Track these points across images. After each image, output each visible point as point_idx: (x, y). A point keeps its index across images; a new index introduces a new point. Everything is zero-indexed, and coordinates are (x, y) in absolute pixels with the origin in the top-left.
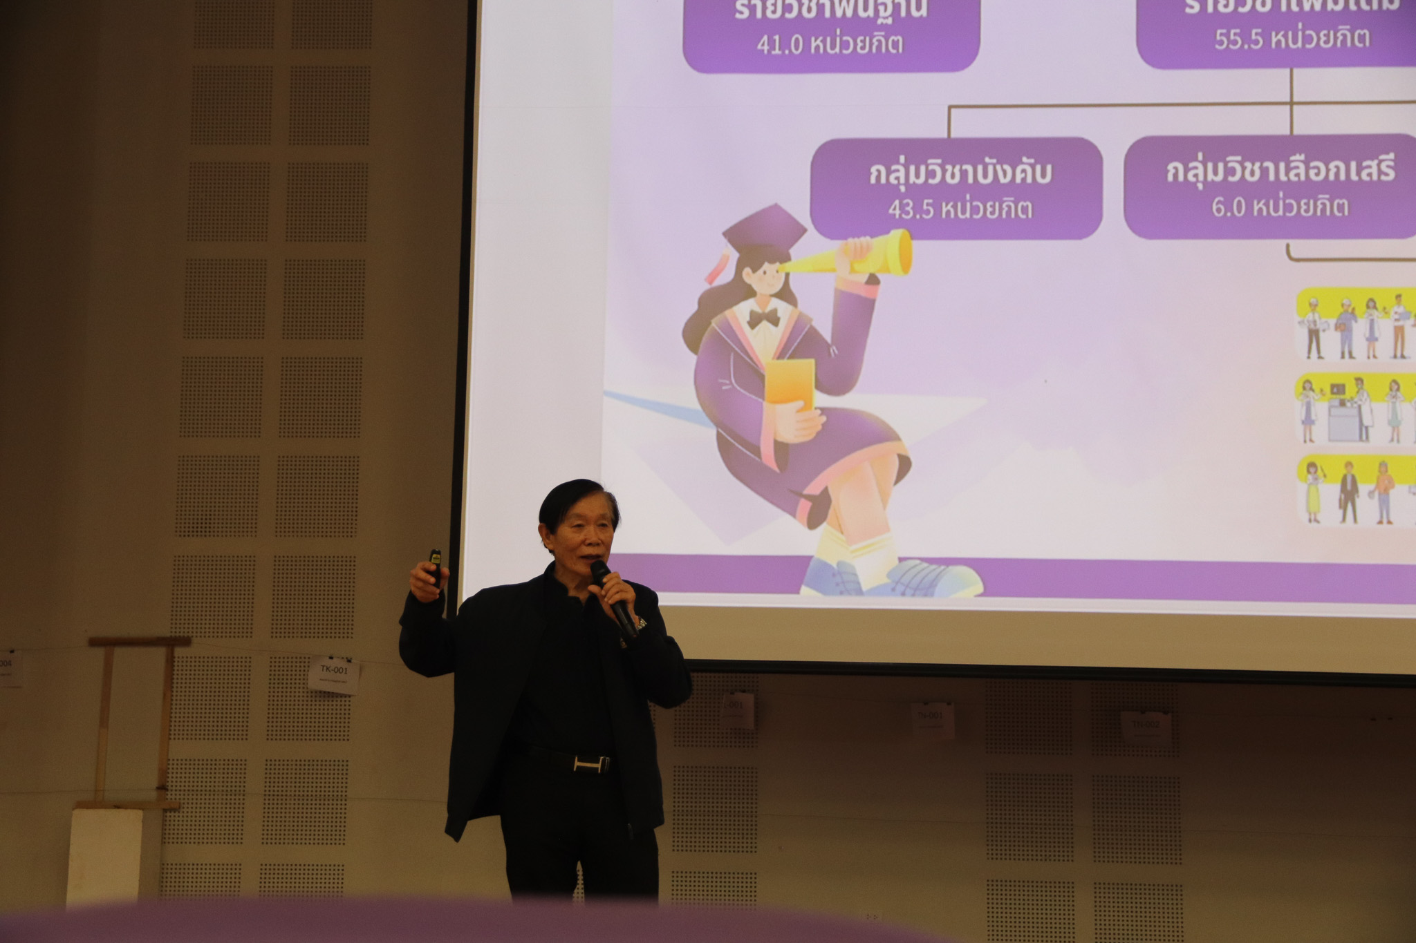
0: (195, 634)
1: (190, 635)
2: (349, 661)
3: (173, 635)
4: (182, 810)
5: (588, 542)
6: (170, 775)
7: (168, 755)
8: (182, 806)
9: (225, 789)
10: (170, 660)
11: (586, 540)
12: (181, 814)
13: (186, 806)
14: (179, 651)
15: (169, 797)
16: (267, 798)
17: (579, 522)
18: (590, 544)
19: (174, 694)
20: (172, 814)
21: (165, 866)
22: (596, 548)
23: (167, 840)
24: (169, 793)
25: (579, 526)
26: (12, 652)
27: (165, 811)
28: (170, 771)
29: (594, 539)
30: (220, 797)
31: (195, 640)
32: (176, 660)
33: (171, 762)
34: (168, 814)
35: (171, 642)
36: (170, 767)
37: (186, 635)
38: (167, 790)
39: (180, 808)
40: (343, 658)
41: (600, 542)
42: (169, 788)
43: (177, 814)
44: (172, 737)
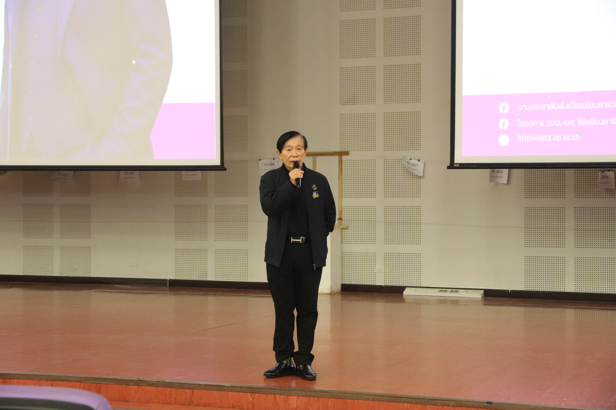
0: (350, 150)
1: (349, 150)
2: (419, 161)
3: (341, 150)
4: (349, 229)
5: (293, 156)
6: (343, 213)
7: (342, 205)
8: (349, 227)
9: (367, 219)
10: (341, 162)
11: (292, 155)
12: (349, 231)
13: (351, 227)
14: (344, 158)
15: (343, 223)
16: (386, 223)
17: (289, 149)
18: (293, 157)
19: (343, 177)
20: (345, 230)
21: (343, 254)
22: (296, 158)
23: (343, 242)
24: (343, 221)
25: (289, 150)
26: (274, 159)
27: (342, 229)
28: (343, 211)
29: (295, 155)
30: (365, 223)
31: (350, 152)
32: (343, 162)
33: (343, 208)
34: (343, 231)
35: (341, 154)
36: (343, 210)
37: (347, 150)
38: (342, 220)
39: (348, 228)
40: (416, 159)
41: (297, 156)
42: (343, 219)
43: (347, 231)
44: (343, 196)
